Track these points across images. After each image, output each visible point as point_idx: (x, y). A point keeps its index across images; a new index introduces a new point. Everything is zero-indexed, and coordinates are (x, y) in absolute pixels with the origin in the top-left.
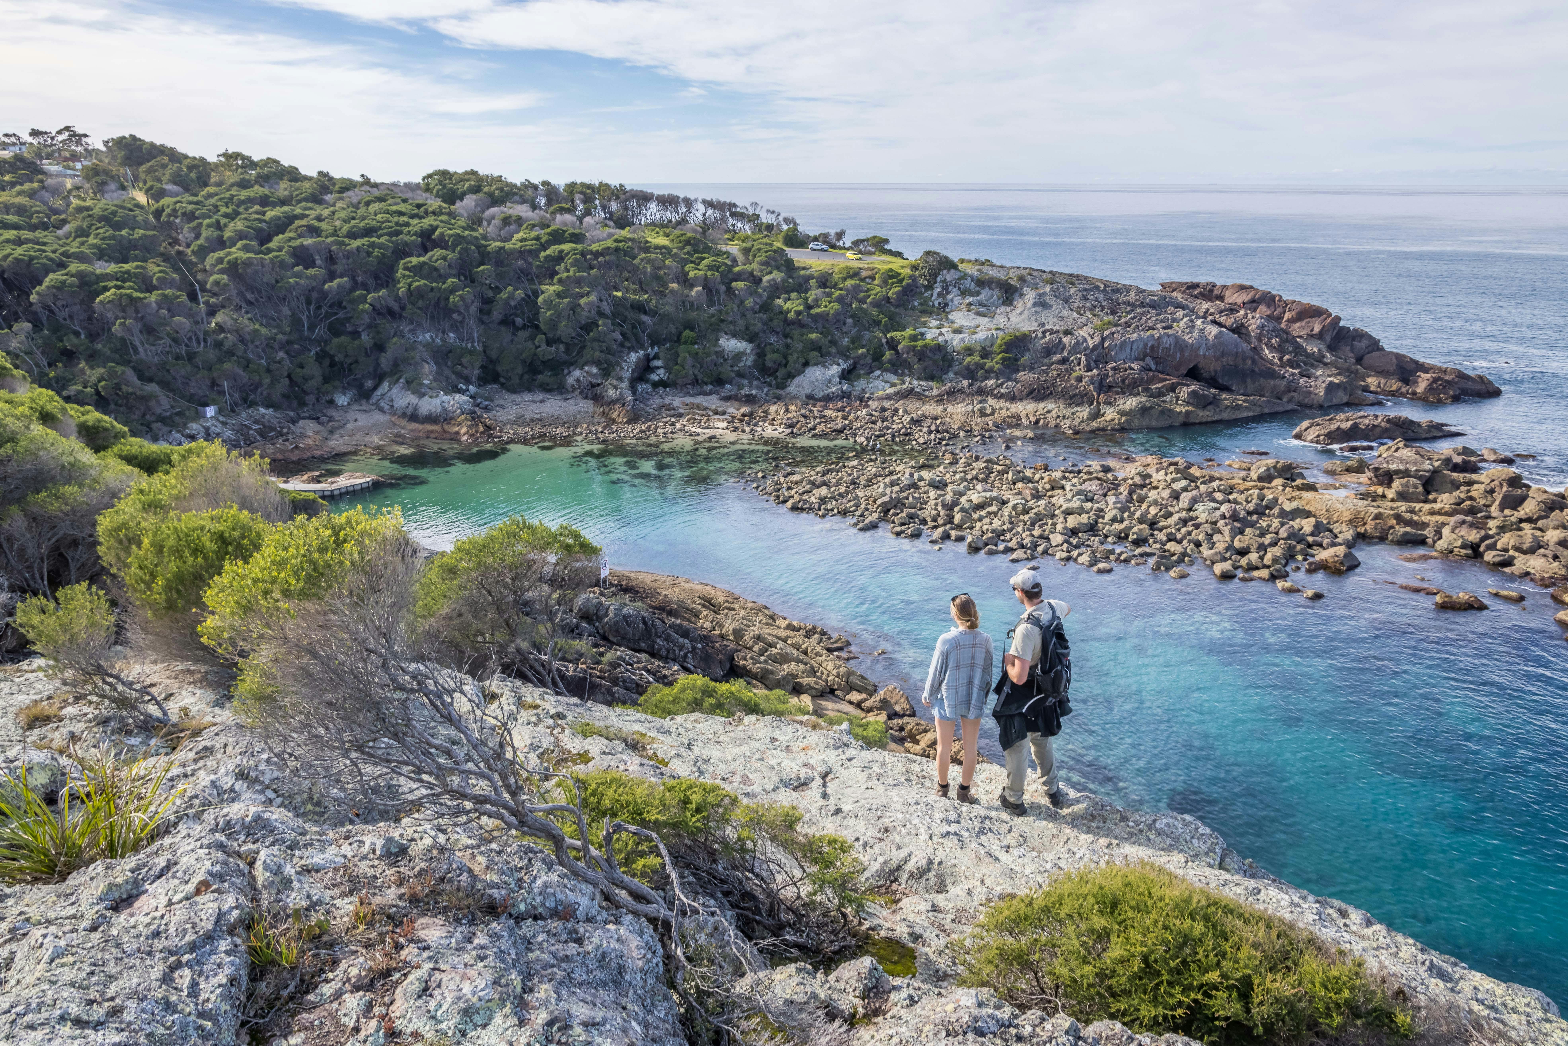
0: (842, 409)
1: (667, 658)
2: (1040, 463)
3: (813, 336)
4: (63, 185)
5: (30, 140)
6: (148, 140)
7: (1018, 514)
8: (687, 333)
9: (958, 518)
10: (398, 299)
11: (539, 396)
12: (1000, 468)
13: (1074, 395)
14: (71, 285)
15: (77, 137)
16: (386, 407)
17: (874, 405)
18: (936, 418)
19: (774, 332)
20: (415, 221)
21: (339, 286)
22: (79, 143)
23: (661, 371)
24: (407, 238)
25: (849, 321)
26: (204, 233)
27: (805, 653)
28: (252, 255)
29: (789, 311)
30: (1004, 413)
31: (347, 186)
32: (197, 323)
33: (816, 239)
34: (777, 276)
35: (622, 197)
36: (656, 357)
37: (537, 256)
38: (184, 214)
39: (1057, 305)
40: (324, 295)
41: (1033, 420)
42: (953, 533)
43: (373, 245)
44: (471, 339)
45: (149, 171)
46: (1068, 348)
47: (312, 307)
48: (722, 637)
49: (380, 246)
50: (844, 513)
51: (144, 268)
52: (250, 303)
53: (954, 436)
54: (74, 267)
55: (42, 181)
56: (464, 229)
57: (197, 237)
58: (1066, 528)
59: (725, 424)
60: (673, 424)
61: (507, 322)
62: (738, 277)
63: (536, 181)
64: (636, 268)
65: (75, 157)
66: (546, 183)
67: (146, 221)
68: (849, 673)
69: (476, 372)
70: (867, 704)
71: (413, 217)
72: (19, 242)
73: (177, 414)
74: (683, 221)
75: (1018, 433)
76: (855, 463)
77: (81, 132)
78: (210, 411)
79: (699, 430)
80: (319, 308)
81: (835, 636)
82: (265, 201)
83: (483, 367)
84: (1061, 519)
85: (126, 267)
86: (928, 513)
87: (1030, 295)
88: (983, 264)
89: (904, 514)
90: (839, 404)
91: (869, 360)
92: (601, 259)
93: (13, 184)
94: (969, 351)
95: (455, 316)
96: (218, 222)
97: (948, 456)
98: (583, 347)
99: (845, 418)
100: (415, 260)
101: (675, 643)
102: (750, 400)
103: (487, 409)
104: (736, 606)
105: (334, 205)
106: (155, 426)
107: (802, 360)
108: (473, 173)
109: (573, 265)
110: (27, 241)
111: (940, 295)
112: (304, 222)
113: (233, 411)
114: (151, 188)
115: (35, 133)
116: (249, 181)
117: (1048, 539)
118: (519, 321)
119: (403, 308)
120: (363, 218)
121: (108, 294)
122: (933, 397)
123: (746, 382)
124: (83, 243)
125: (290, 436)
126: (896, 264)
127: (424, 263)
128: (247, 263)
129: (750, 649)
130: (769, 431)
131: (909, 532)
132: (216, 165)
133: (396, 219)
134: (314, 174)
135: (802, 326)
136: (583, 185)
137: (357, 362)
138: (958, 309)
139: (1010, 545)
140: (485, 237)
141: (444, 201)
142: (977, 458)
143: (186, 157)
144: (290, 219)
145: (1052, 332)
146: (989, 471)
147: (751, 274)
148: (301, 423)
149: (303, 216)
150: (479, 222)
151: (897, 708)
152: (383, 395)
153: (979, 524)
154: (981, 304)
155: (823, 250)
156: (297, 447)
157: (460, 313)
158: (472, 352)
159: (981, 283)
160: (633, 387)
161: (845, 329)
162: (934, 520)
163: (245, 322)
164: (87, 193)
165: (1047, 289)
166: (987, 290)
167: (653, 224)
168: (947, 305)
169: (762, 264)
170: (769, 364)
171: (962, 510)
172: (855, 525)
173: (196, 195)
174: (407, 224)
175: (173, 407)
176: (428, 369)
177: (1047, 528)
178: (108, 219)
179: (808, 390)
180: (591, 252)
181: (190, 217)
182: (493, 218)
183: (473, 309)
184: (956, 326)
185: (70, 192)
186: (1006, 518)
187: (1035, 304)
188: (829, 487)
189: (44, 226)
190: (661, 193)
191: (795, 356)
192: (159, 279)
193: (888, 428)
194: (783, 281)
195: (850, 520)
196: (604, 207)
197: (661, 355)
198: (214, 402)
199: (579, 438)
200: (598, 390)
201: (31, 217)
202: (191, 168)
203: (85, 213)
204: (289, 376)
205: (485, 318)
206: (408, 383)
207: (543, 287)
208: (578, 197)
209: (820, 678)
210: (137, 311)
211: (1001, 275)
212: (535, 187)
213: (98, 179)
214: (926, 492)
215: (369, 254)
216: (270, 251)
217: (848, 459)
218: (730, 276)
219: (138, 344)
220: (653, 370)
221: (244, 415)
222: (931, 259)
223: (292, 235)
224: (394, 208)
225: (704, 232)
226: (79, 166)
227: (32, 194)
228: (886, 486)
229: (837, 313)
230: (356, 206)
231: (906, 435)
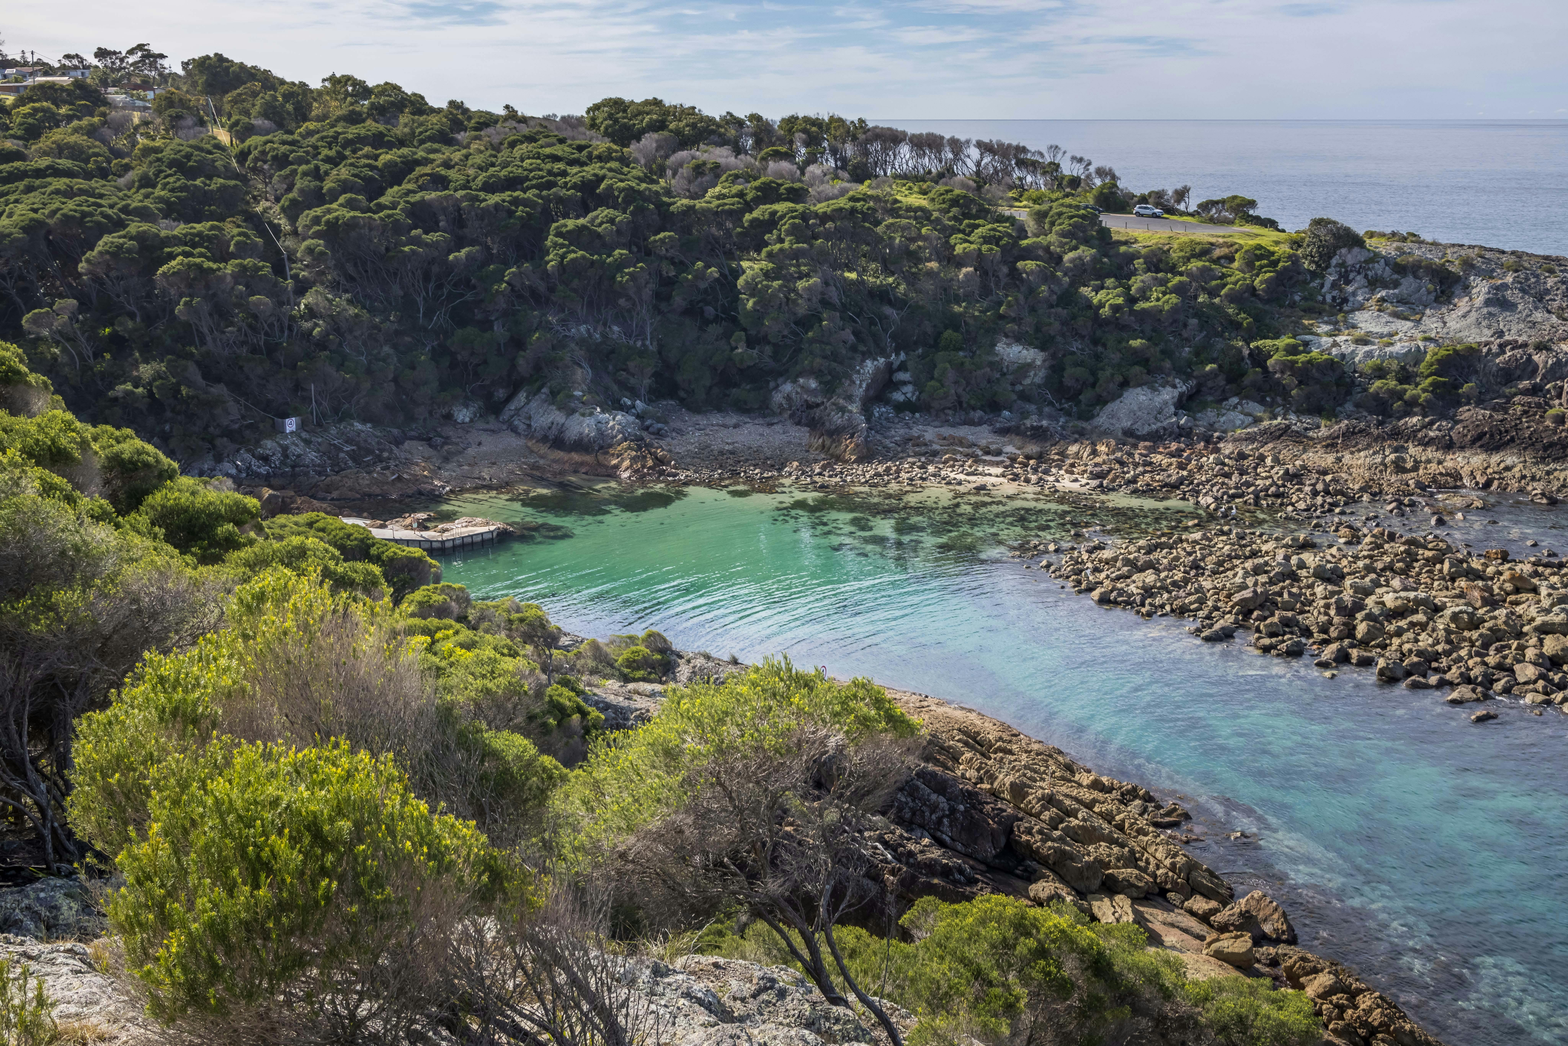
0: (1178, 454)
1: (911, 822)
2: (1494, 548)
3: (1136, 343)
4: (128, 119)
5: (95, 62)
6: (237, 60)
7: (1461, 629)
8: (948, 333)
9: (1361, 629)
10: (546, 275)
11: (733, 419)
12: (1428, 554)
13: (1551, 445)
14: (129, 251)
15: (150, 58)
16: (522, 427)
17: (1227, 448)
18: (1325, 473)
19: (1078, 335)
20: (575, 169)
21: (468, 255)
22: (153, 66)
23: (909, 389)
24: (563, 192)
25: (1193, 322)
26: (299, 183)
27: (1120, 827)
28: (358, 214)
29: (1101, 305)
30: (1433, 468)
31: (487, 121)
32: (281, 304)
33: (1144, 199)
34: (1086, 253)
35: (861, 137)
36: (903, 367)
37: (741, 220)
38: (275, 158)
39: (1524, 305)
40: (449, 268)
41: (1481, 480)
42: (1355, 653)
43: (516, 202)
44: (641, 334)
45: (235, 101)
46: (1541, 371)
47: (431, 286)
48: (995, 794)
49: (526, 203)
50: (1182, 612)
51: (220, 229)
52: (351, 279)
53: (1352, 500)
54: (134, 227)
55: (104, 115)
56: (641, 180)
57: (289, 189)
58: (1541, 655)
59: (999, 470)
60: (922, 467)
61: (692, 311)
62: (1028, 254)
63: (741, 113)
64: (880, 239)
65: (146, 84)
66: (755, 118)
67: (227, 167)
68: (1191, 867)
69: (647, 382)
70: (1218, 918)
71: (572, 163)
72: (69, 193)
73: (249, 426)
74: (948, 173)
75: (1458, 501)
76: (1197, 536)
77: (157, 52)
78: (291, 425)
79: (961, 477)
80: (440, 287)
81: (1169, 803)
82: (379, 141)
83: (656, 375)
84: (1534, 641)
85: (198, 227)
86: (1313, 618)
87: (1481, 289)
88: (1404, 239)
89: (1275, 619)
90: (1174, 446)
91: (1221, 381)
92: (829, 225)
93: (69, 118)
94: (1380, 372)
95: (622, 302)
96: (317, 168)
97: (1343, 531)
98: (798, 350)
99: (1181, 466)
100: (571, 224)
101: (925, 801)
102: (1039, 434)
103: (659, 434)
104: (1014, 747)
105: (468, 146)
106: (219, 442)
107: (1120, 378)
108: (657, 102)
109: (789, 233)
110: (82, 192)
111: (1334, 285)
112: (427, 170)
113: (319, 424)
114: (236, 123)
115: (101, 53)
116: (360, 114)
117: (1511, 671)
118: (710, 311)
119: (552, 289)
120: (505, 165)
121: (173, 263)
122: (1321, 440)
123: (1033, 407)
124: (147, 196)
125: (392, 463)
126: (1266, 238)
127: (584, 227)
128: (352, 224)
129: (1037, 816)
130: (1066, 484)
131: (1283, 647)
132: (320, 93)
133: (548, 166)
134: (444, 105)
135: (1123, 328)
136: (806, 119)
137: (485, 362)
138: (1361, 308)
139: (1448, 676)
140: (668, 192)
141: (614, 141)
142: (1392, 537)
143: (282, 82)
144: (410, 165)
145: (1515, 345)
146: (1410, 558)
147: (1047, 249)
148: (407, 445)
149: (425, 162)
150: (662, 171)
151: (1267, 928)
152: (518, 410)
153: (1396, 641)
154: (1401, 301)
155: (1155, 216)
156: (399, 478)
157: (629, 298)
158: (642, 353)
159: (1401, 269)
160: (866, 410)
161: (1185, 334)
162: (1324, 630)
163: (341, 302)
164: (156, 129)
165: (1509, 279)
166: (1410, 278)
167: (905, 177)
168: (1345, 300)
169: (1063, 234)
170: (1068, 381)
171: (1369, 617)
172: (1199, 631)
173: (291, 133)
174: (564, 174)
175: (243, 417)
176: (582, 375)
177: (1511, 653)
178: (180, 165)
179: (1126, 424)
180: (816, 215)
181: (281, 161)
182: (681, 165)
183: (647, 293)
184: (1358, 333)
185: (136, 128)
186: (1441, 634)
187: (1488, 303)
188: (1158, 571)
189: (103, 174)
190: (917, 131)
191: (1109, 372)
192: (238, 244)
193: (1248, 484)
194: (1094, 259)
195: (1190, 625)
196: (834, 152)
197: (910, 364)
198: (295, 413)
199: (787, 481)
200: (817, 412)
201: (87, 161)
202: (288, 96)
203: (153, 157)
204: (395, 380)
205: (663, 306)
206: (554, 394)
207: (745, 264)
208: (799, 137)
209: (1144, 870)
210: (207, 287)
211: (1435, 258)
212: (740, 123)
213: (172, 111)
214: (1311, 586)
215: (511, 213)
216: (381, 207)
217: (1186, 529)
218: (1015, 252)
219: (206, 330)
220: (896, 386)
221: (333, 431)
222: (1322, 232)
223: (411, 186)
224: (548, 151)
225: (979, 188)
226: (150, 95)
227: (91, 131)
228: (1246, 574)
229: (1175, 309)
230: (497, 148)
231: (1277, 495)
